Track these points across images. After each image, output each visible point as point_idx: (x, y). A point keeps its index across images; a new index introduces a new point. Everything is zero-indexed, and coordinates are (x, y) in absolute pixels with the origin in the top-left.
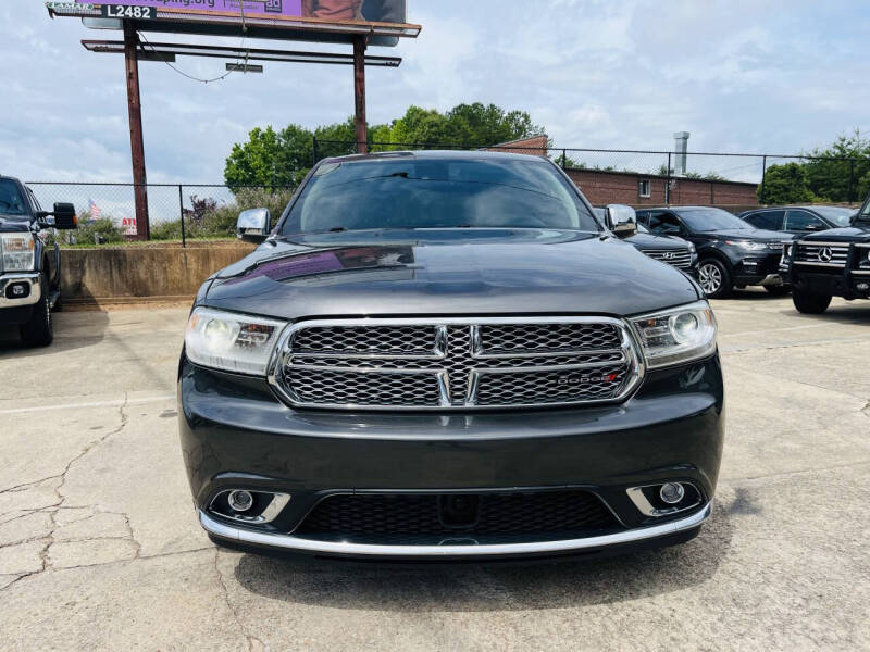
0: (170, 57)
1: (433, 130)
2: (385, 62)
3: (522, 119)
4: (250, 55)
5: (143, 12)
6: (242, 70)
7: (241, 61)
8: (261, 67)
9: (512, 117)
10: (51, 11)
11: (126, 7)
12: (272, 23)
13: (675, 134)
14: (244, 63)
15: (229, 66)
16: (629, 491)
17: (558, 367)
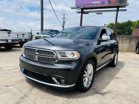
0: (88, 13)
5: (83, 7)
8: (102, 13)
10: (72, 8)
11: (81, 7)
14: (99, 13)
15: (97, 14)
16: (52, 78)
17: (46, 57)
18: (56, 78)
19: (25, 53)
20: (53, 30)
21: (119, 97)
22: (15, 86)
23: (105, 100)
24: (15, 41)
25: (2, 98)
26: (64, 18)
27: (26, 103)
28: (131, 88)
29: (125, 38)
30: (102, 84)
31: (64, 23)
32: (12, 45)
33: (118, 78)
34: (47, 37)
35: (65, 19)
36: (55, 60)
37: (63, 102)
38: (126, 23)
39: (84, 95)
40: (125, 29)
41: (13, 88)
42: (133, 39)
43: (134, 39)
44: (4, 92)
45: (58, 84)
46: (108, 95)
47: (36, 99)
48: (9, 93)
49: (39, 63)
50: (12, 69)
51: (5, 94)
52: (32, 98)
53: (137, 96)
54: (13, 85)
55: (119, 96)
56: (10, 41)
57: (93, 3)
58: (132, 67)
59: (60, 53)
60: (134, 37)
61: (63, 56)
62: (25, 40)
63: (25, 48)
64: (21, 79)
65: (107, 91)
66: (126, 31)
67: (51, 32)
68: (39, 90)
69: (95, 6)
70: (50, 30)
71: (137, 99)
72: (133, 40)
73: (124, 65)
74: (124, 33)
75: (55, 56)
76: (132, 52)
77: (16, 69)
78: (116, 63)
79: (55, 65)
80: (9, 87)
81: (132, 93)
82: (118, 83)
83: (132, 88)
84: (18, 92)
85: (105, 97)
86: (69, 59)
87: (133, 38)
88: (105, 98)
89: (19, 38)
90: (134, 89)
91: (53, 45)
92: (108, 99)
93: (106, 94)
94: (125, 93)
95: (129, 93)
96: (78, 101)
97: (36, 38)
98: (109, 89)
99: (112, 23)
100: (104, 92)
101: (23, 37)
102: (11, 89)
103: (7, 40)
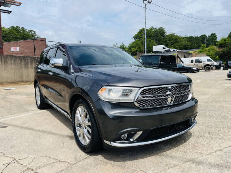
1: (4, 33)
3: (33, 33)
9: (30, 31)
13: (78, 41)
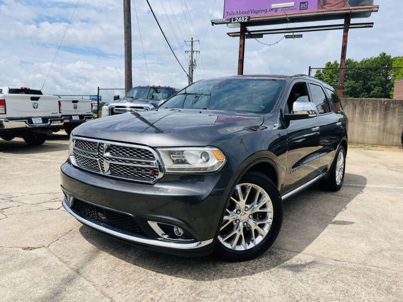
0: (261, 36)
2: (364, 25)
4: (294, 30)
5: (245, 19)
6: (292, 37)
7: (291, 34)
8: (302, 35)
10: (213, 23)
11: (239, 18)
12: (300, 15)
14: (293, 34)
15: (286, 37)
16: (149, 222)
17: (131, 164)
18: (158, 224)
19: (75, 155)
20: (159, 87)
21: (344, 276)
22: (52, 247)
23: (301, 284)
24: (51, 121)
25: (14, 280)
26: (192, 52)
27: (80, 293)
28: (381, 250)
29: (370, 107)
30: (295, 240)
31: (192, 65)
32: (44, 132)
33: (344, 223)
34: (142, 108)
35: (195, 54)
36: (155, 172)
37: (184, 291)
38: (375, 61)
39: (243, 271)
40: (372, 80)
41: (45, 254)
42: (394, 109)
43: (397, 110)
44: (22, 266)
45: (165, 240)
46: (312, 272)
47: (109, 284)
48: (35, 268)
49: (114, 181)
50: (43, 200)
51: (24, 271)
52: (96, 281)
53: (397, 274)
54: (46, 245)
55: (342, 273)
56: (38, 122)
57: (274, 6)
58: (388, 190)
59: (170, 153)
60: (395, 102)
61: (177, 162)
62: (81, 117)
63: (77, 140)
64: (69, 227)
65: (310, 261)
66: (375, 85)
67: (155, 94)
68: (117, 259)
69: (280, 15)
70: (151, 88)
71: (395, 282)
72: (394, 112)
73: (365, 184)
74: (369, 90)
75: (155, 162)
76: (390, 145)
77: (55, 200)
78: (342, 180)
79: (156, 186)
80: (36, 250)
81: (381, 265)
82: (344, 237)
83: (384, 250)
84: (60, 263)
85: (304, 278)
86: (195, 169)
87: (392, 105)
88: (301, 281)
89: (64, 113)
90: (388, 254)
91: (158, 131)
92: (310, 282)
93: (306, 269)
94: (361, 266)
95: (375, 264)
96: (225, 288)
97: (112, 112)
98: (317, 253)
99: (332, 63)
100: (299, 263)
101: (75, 108)
102: (39, 255)
103: (29, 120)
